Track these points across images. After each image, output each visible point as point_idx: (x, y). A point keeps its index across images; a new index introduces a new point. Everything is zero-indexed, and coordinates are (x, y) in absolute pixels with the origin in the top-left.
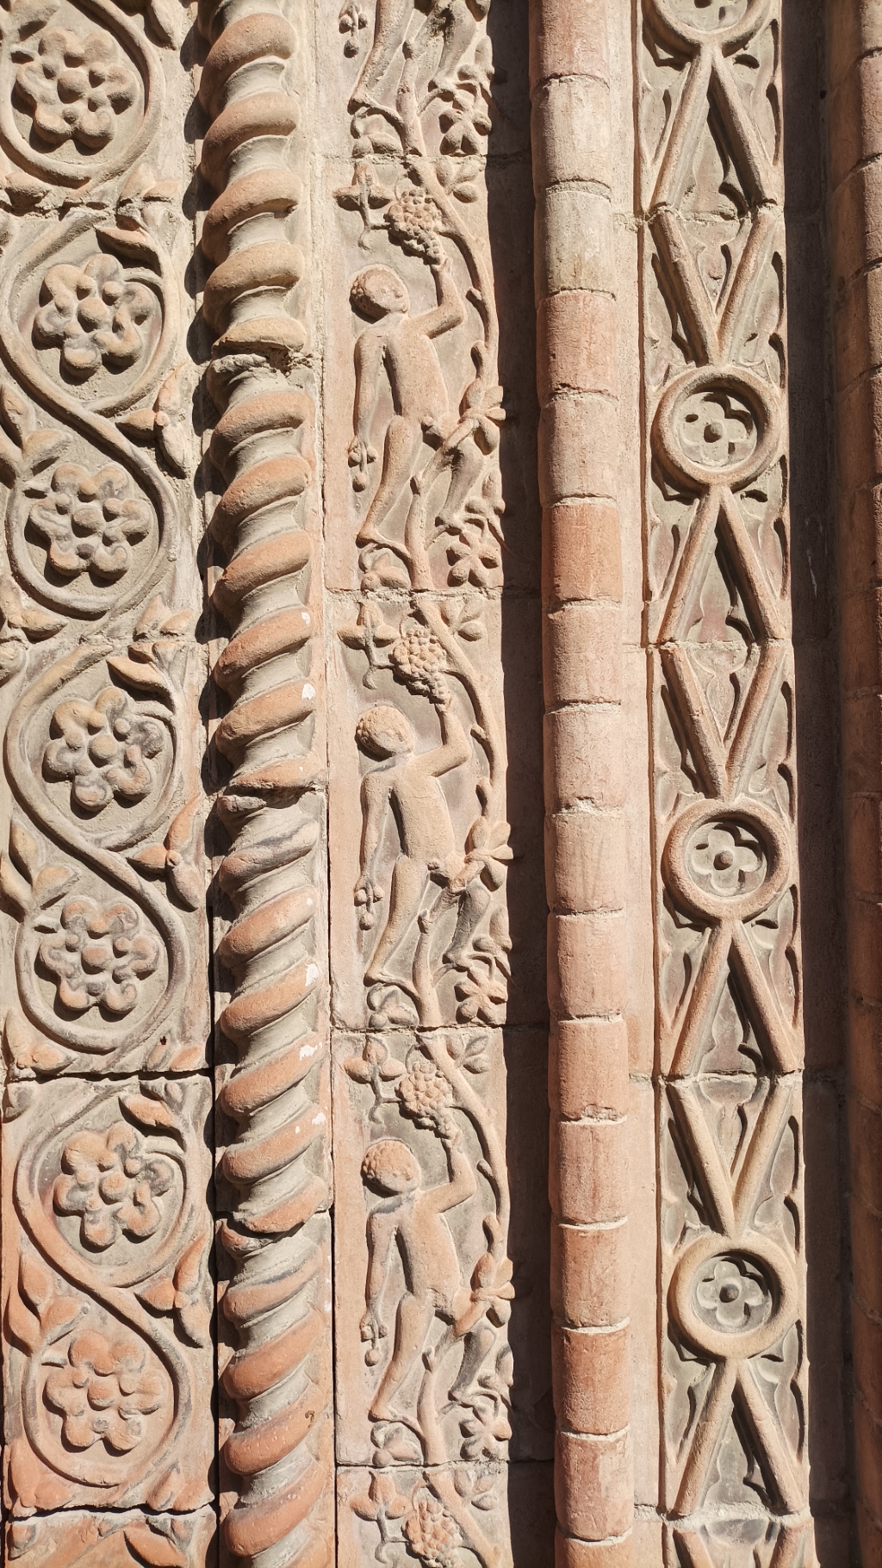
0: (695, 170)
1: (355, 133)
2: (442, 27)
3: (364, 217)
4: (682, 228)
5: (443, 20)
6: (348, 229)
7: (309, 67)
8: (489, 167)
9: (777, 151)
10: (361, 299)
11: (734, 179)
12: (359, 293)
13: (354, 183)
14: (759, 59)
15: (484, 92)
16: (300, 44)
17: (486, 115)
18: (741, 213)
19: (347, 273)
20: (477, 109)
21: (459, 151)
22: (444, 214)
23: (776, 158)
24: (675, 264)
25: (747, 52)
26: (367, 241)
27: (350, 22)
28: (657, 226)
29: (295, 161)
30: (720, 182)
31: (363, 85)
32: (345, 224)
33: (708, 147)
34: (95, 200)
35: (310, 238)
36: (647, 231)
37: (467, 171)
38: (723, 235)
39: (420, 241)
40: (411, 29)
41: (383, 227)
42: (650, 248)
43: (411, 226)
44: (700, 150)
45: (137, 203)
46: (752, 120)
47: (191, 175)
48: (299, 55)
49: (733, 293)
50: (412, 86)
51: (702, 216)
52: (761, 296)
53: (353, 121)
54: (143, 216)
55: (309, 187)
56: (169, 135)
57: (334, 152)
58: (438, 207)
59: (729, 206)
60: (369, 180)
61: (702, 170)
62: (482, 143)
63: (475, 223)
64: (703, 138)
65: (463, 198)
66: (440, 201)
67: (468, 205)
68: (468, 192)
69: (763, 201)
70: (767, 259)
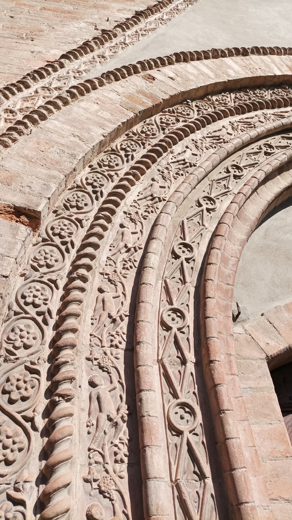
0: (186, 467)
1: (90, 458)
2: (115, 426)
3: (91, 485)
4: (184, 486)
5: (115, 424)
6: (86, 489)
7: (77, 437)
8: (128, 467)
9: (207, 460)
10: (90, 516)
11: (197, 470)
12: (89, 513)
13: (89, 474)
14: (198, 434)
15: (126, 444)
16: (76, 432)
17: (127, 451)
18: (200, 480)
19: (85, 505)
20: (124, 450)
21: (120, 462)
22: (115, 484)
23: (207, 463)
24: (184, 500)
25: (195, 432)
26: (92, 493)
27: (89, 424)
28: (177, 486)
29: (72, 468)
30: (193, 470)
31: (92, 443)
32: (85, 487)
33: (188, 459)
34: (8, 482)
35: (75, 494)
36: (175, 487)
37: (122, 469)
38: (196, 487)
39: (108, 493)
40: (106, 426)
41: (97, 489)
42: (176, 494)
43: (106, 489)
44: (186, 461)
45: (22, 483)
46: (199, 452)
47: (39, 472)
48: (75, 435)
49: (202, 509)
50: (106, 443)
51: (189, 481)
52: (210, 508)
53: (89, 454)
54: (23, 487)
55: (75, 476)
56: (34, 459)
57: (83, 463)
58: (114, 481)
59: (196, 478)
60: (93, 474)
61: (188, 466)
62: (126, 459)
63: (124, 486)
64: (187, 457)
65: (121, 477)
66: (114, 479)
67: (122, 480)
68: (122, 476)
69: (206, 478)
70: (209, 496)
